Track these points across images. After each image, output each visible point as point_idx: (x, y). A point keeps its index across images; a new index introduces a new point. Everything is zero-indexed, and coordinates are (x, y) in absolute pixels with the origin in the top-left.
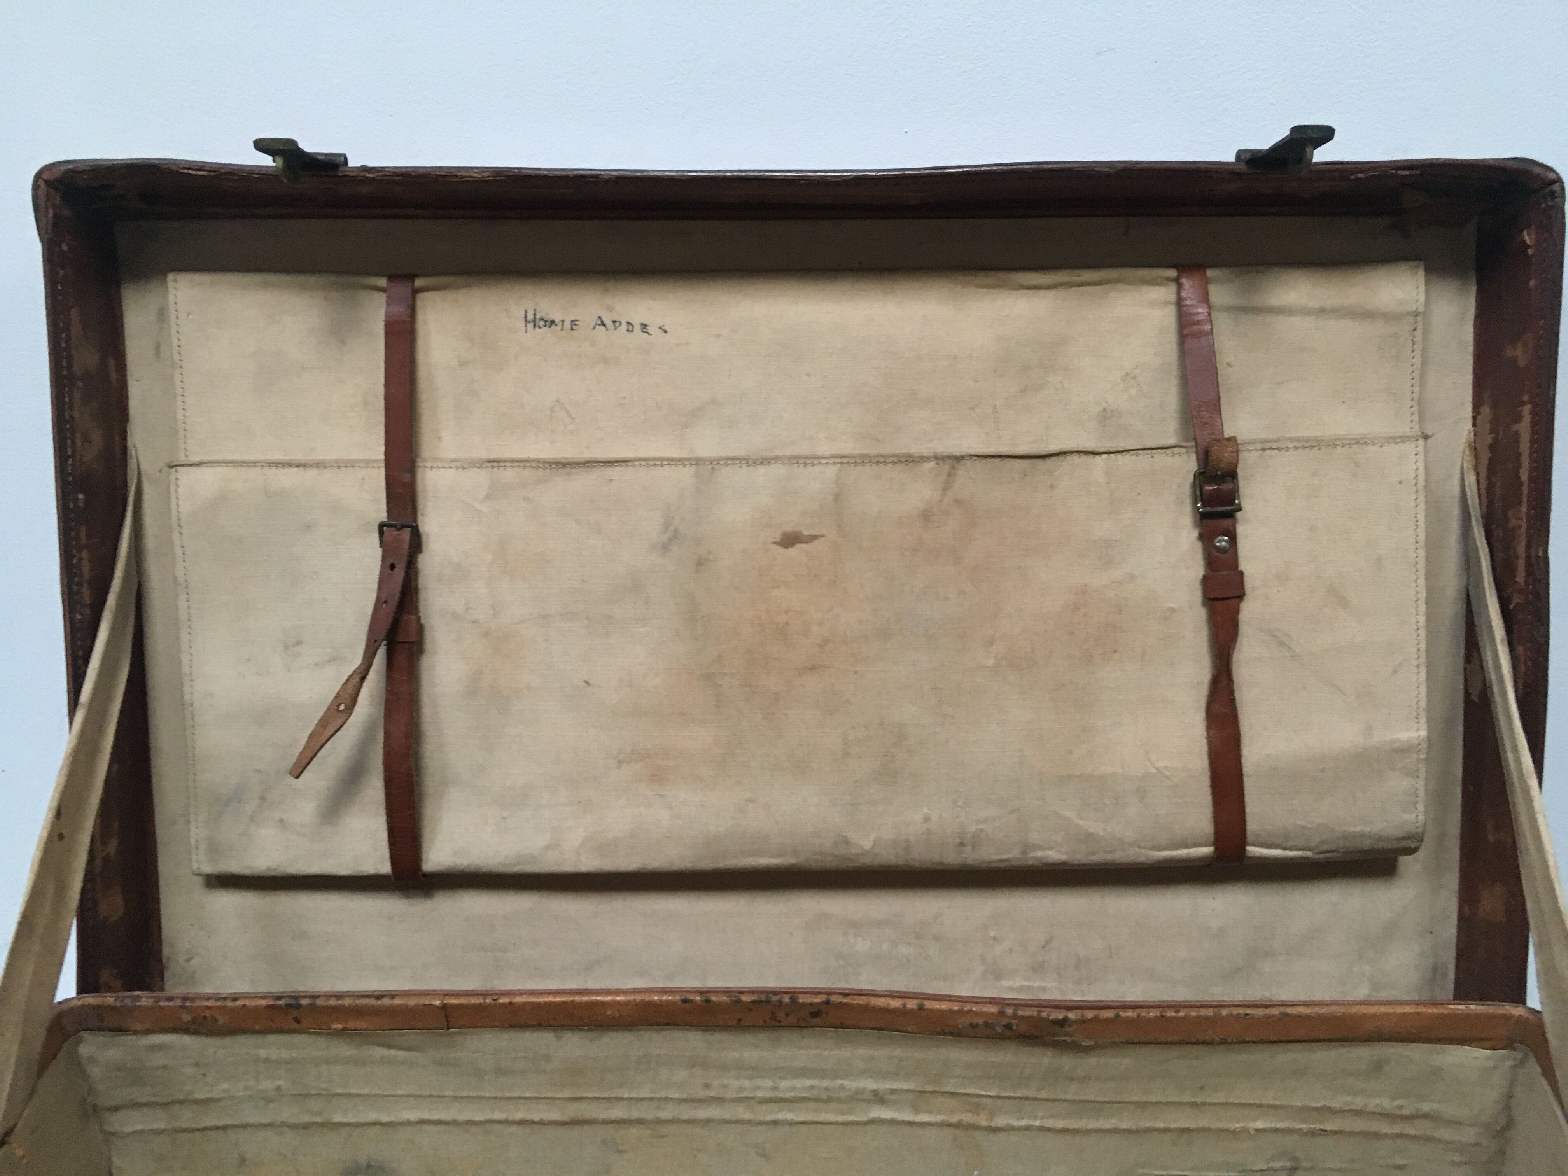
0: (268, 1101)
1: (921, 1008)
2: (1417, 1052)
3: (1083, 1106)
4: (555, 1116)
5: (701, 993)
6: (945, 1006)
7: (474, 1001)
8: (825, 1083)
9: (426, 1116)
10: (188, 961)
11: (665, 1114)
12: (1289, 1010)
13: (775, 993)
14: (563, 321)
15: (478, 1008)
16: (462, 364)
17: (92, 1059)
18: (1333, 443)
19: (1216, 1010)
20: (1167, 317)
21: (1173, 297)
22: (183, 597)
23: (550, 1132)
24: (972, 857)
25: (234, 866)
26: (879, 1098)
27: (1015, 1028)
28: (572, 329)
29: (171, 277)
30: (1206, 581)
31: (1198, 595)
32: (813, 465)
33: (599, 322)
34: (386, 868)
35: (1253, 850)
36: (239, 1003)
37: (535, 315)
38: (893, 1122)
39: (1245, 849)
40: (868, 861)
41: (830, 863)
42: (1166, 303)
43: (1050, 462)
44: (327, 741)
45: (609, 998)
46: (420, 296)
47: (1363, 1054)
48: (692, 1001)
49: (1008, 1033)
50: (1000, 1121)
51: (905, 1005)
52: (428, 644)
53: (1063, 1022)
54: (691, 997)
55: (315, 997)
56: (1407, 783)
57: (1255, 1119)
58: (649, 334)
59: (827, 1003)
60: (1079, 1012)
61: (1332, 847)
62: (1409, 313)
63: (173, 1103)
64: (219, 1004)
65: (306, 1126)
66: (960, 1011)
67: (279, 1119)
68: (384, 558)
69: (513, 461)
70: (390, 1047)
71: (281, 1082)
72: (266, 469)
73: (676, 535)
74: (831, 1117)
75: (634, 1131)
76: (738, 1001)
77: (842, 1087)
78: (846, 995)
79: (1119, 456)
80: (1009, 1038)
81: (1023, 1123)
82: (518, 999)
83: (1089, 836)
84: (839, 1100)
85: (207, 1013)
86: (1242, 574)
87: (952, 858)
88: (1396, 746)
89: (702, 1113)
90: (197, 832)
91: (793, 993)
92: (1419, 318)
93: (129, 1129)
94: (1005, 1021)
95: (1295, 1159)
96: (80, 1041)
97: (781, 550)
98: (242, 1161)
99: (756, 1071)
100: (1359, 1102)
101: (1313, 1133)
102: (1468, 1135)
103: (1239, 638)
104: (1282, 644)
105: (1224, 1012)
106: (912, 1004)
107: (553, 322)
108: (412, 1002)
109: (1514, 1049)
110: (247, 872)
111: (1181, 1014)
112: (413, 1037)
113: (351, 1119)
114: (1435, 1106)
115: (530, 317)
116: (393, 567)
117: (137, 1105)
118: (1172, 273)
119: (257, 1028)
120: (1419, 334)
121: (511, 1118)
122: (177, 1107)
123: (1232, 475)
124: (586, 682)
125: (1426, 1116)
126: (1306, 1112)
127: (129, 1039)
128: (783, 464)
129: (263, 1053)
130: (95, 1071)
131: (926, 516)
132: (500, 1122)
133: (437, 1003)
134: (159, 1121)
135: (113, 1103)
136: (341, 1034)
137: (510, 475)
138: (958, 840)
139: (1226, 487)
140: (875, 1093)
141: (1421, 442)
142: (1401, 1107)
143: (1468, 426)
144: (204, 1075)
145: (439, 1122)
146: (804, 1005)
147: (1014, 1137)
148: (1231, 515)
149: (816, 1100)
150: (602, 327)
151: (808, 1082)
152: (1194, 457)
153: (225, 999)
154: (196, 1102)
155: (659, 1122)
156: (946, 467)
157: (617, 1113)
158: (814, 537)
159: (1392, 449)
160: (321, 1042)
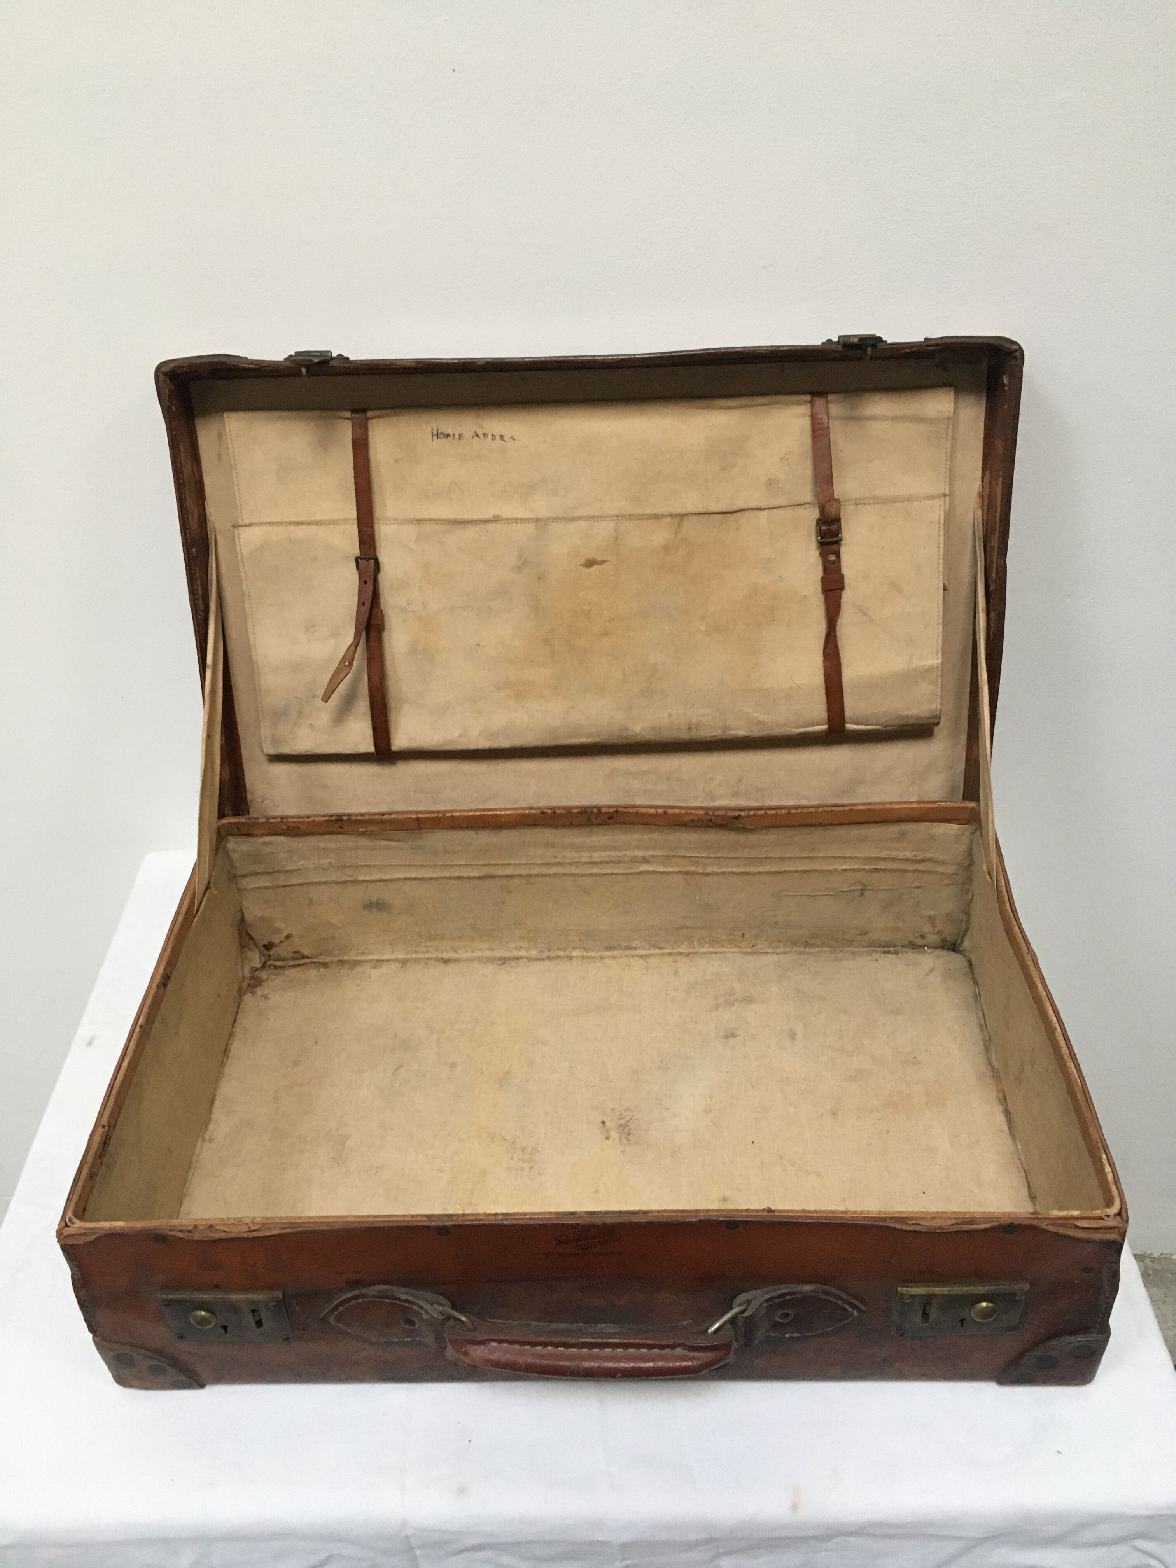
0: (325, 870)
1: (665, 813)
2: (923, 827)
3: (753, 861)
4: (475, 873)
5: (551, 809)
6: (677, 811)
7: (433, 815)
8: (618, 853)
9: (408, 876)
10: (262, 802)
11: (535, 871)
12: (854, 808)
13: (589, 808)
14: (454, 435)
15: (434, 819)
16: (397, 461)
17: (234, 851)
18: (894, 500)
19: (817, 809)
20: (805, 424)
21: (809, 412)
22: (247, 601)
23: (473, 882)
24: (696, 735)
25: (286, 750)
26: (645, 860)
27: (713, 821)
28: (460, 439)
29: (226, 415)
30: (823, 579)
31: (819, 588)
32: (602, 521)
33: (475, 435)
34: (372, 749)
35: (849, 726)
36: (311, 819)
37: (438, 431)
38: (654, 872)
39: (844, 726)
40: (638, 738)
41: (616, 740)
42: (804, 415)
43: (735, 515)
44: (340, 683)
45: (503, 813)
46: (370, 421)
47: (895, 829)
48: (546, 813)
49: (711, 824)
50: (709, 870)
51: (657, 812)
52: (387, 626)
53: (737, 818)
54: (545, 811)
55: (350, 815)
56: (932, 687)
57: (842, 865)
58: (505, 441)
59: (617, 812)
60: (746, 812)
61: (892, 724)
62: (944, 418)
63: (274, 872)
64: (301, 820)
65: (345, 882)
66: (686, 813)
67: (329, 879)
68: (360, 579)
69: (430, 520)
70: (389, 840)
71: (332, 860)
72: (289, 526)
73: (525, 563)
74: (620, 871)
75: (517, 881)
76: (570, 812)
77: (626, 855)
78: (626, 808)
79: (775, 510)
80: (711, 827)
81: (721, 870)
82: (456, 814)
83: (759, 722)
84: (625, 862)
85: (295, 825)
86: (843, 576)
87: (685, 736)
88: (925, 668)
89: (553, 871)
90: (265, 732)
91: (599, 808)
92: (950, 421)
93: (251, 887)
94: (708, 818)
95: (863, 885)
96: (228, 841)
97: (585, 569)
98: (311, 901)
99: (581, 848)
100: (894, 854)
101: (871, 871)
102: (950, 869)
103: (841, 611)
104: (865, 614)
105: (820, 810)
106: (660, 811)
107: (448, 435)
108: (401, 817)
109: (971, 824)
110: (294, 753)
111: (799, 811)
112: (400, 834)
113: (367, 878)
114: (933, 855)
115: (435, 432)
116: (366, 582)
117: (256, 874)
118: (808, 398)
119: (321, 831)
120: (950, 430)
121: (452, 876)
122: (277, 874)
123: (838, 520)
124: (478, 645)
125: (930, 860)
126: (868, 860)
127: (252, 840)
128: (585, 521)
129: (322, 845)
130: (235, 856)
131: (666, 548)
132: (446, 878)
133: (414, 817)
134: (266, 882)
135: (244, 873)
136: (363, 834)
137: (427, 528)
138: (687, 727)
139: (834, 527)
140: (643, 857)
141: (942, 499)
142: (915, 856)
143: (979, 482)
144: (292, 857)
145: (414, 879)
146: (604, 813)
147: (716, 879)
148: (838, 543)
149: (613, 862)
150: (477, 438)
151: (608, 853)
152: (817, 509)
153: (303, 817)
154: (286, 871)
155: (529, 876)
156: (678, 519)
157: (509, 871)
158: (604, 562)
159: (928, 503)
160: (353, 838)
